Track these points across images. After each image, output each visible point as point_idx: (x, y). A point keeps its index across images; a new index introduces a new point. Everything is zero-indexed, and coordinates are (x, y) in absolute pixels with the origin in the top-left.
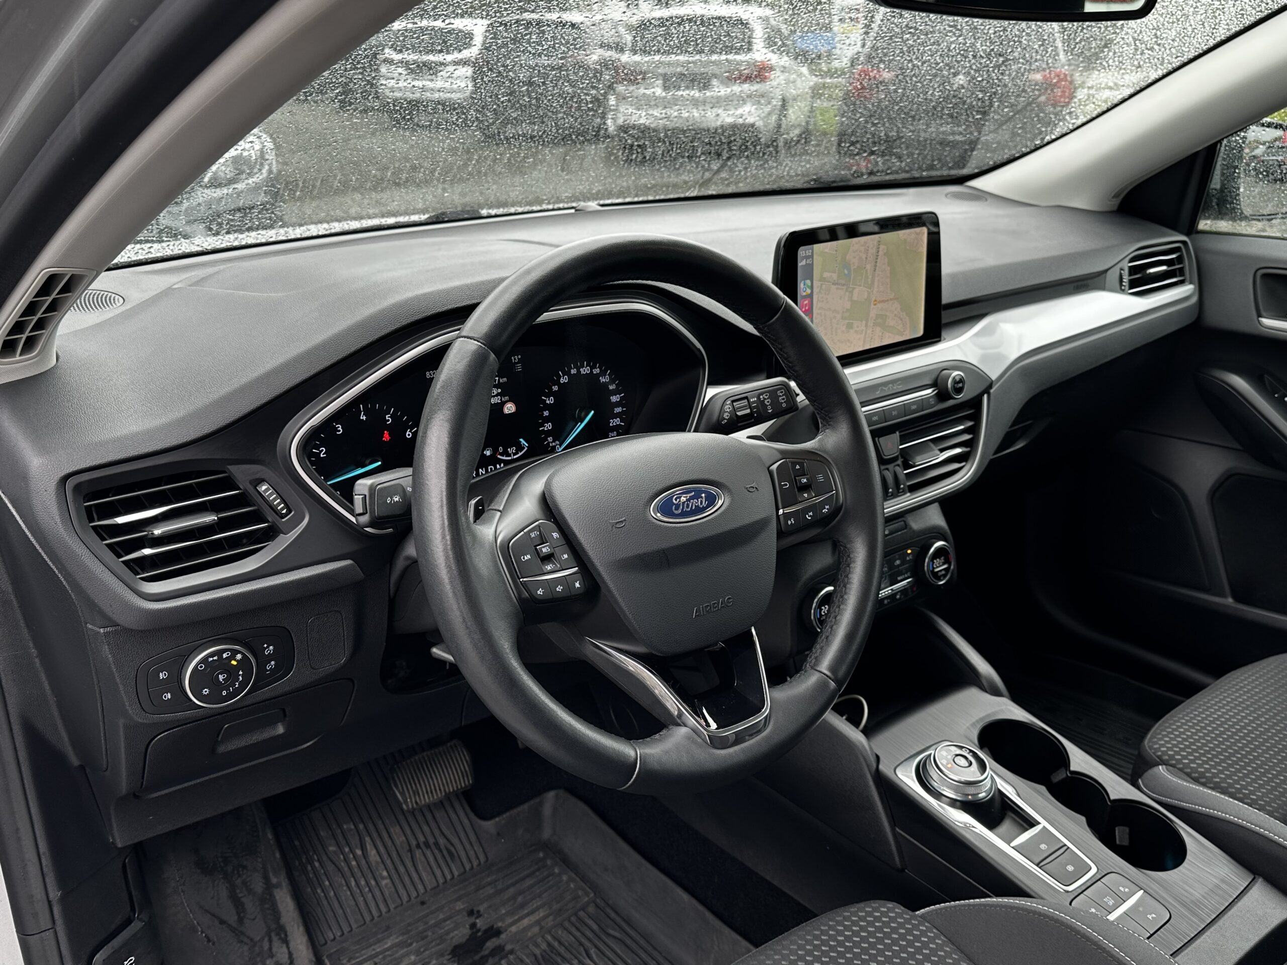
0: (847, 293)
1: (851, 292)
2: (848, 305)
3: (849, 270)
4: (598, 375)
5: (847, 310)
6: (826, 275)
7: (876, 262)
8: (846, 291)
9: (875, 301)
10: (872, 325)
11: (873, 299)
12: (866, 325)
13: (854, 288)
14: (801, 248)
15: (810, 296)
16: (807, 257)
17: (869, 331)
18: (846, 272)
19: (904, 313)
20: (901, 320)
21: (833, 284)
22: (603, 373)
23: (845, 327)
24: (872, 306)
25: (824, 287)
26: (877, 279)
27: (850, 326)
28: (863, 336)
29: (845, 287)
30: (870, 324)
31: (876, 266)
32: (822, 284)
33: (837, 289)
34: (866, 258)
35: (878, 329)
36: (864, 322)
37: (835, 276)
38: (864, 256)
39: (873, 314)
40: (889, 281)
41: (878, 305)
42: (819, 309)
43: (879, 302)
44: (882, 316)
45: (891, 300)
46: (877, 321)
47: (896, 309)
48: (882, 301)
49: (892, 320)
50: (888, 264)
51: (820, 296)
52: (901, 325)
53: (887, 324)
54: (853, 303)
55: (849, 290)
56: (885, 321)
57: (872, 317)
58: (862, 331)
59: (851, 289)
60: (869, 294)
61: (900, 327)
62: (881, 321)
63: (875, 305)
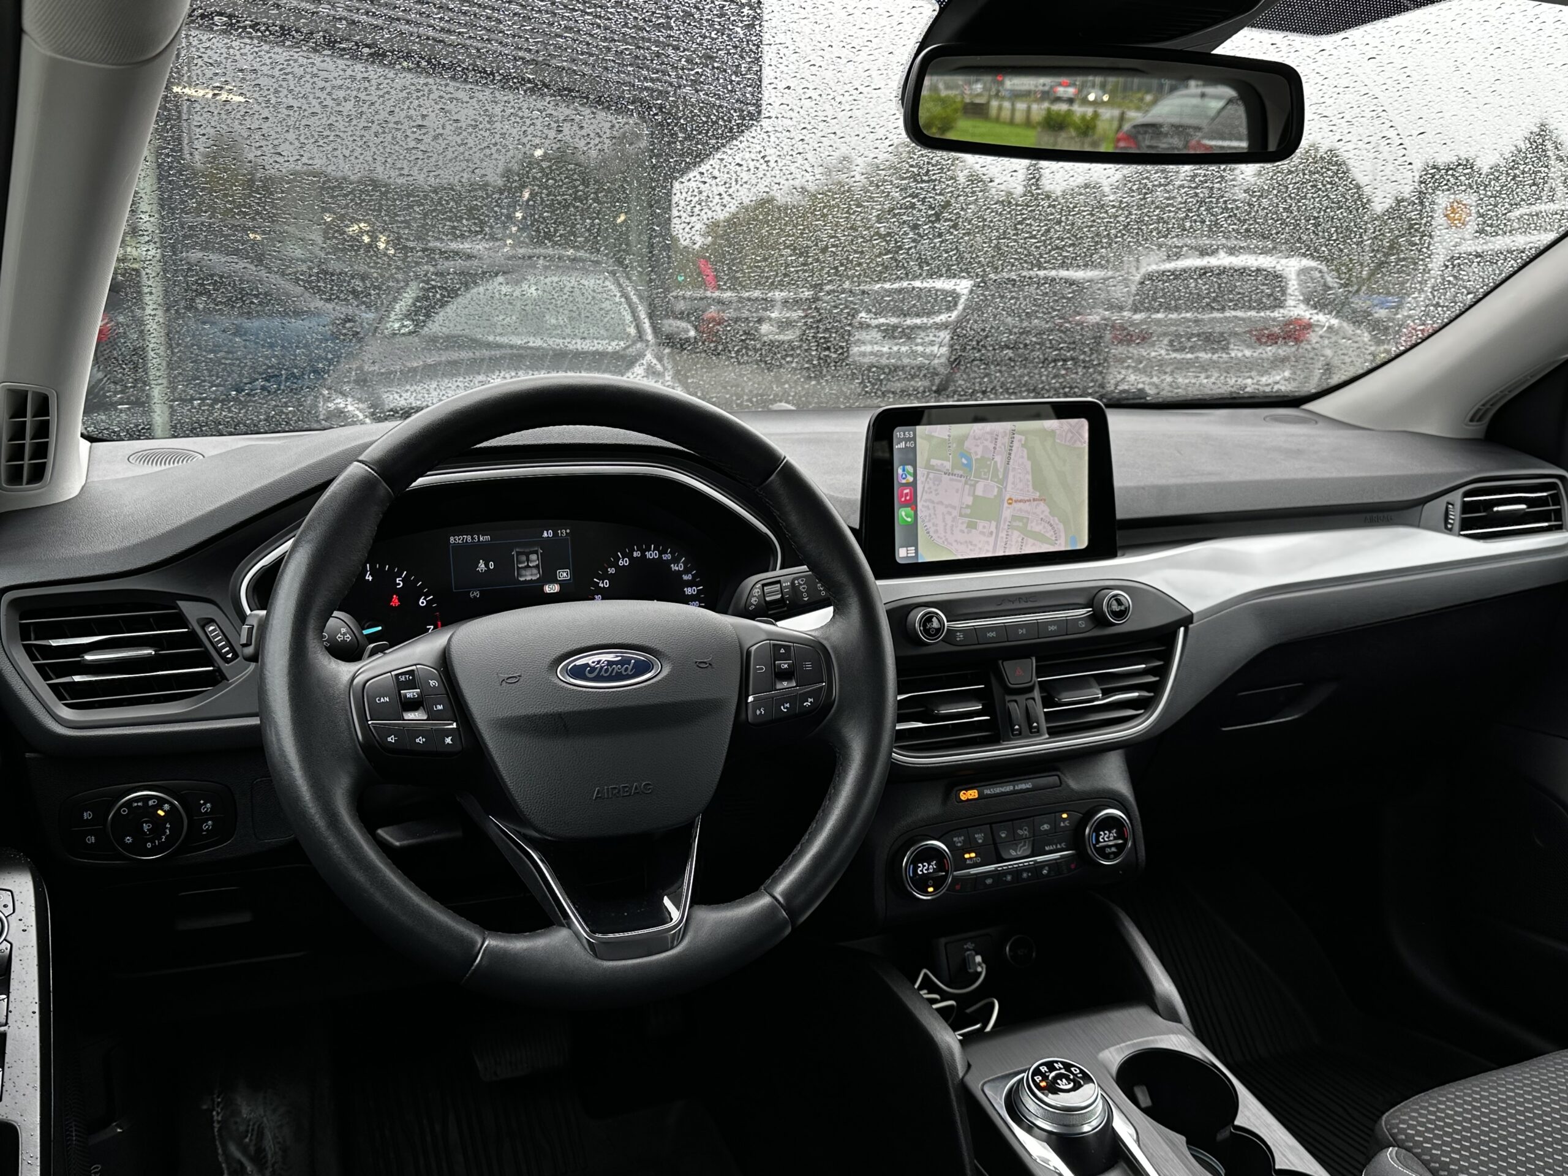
0: (967, 487)
1: (974, 486)
2: (969, 500)
3: (969, 459)
4: (668, 562)
5: (968, 506)
6: (933, 462)
7: (1010, 454)
8: (966, 483)
9: (1010, 499)
10: (1006, 527)
11: (1007, 497)
12: (997, 527)
13: (977, 482)
14: (898, 429)
15: (914, 485)
16: (907, 440)
17: (1003, 534)
18: (964, 461)
19: (1056, 518)
20: (1051, 525)
21: (945, 474)
22: (676, 561)
23: (965, 525)
24: (1006, 505)
25: (931, 475)
26: (1011, 475)
27: (972, 526)
28: (992, 540)
29: (963, 479)
30: (1004, 526)
31: (1009, 458)
32: (928, 474)
33: (951, 480)
34: (995, 448)
35: (1016, 533)
36: (994, 524)
37: (948, 465)
38: (991, 446)
39: (1007, 512)
40: (1029, 477)
41: (1014, 504)
42: (926, 501)
43: (1016, 501)
44: (1021, 519)
45: (1034, 500)
46: (1015, 524)
47: (1043, 512)
48: (1021, 501)
49: (1037, 524)
50: (1029, 458)
51: (927, 486)
52: (1052, 533)
53: (1029, 528)
54: (975, 497)
55: (969, 482)
56: (1026, 525)
57: (1005, 518)
58: (991, 533)
59: (973, 482)
60: (1000, 491)
61: (1050, 534)
62: (1021, 524)
63: (1010, 504)
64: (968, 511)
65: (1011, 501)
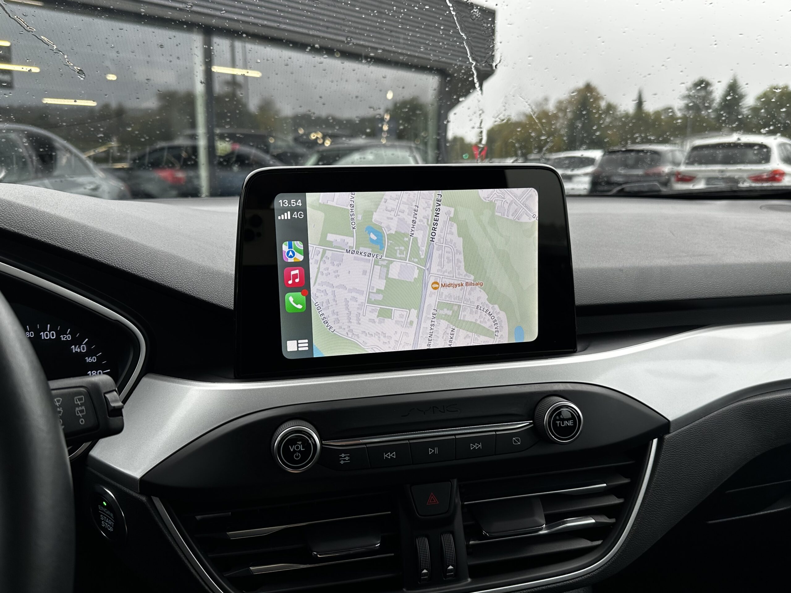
0: (378, 268)
1: (387, 267)
2: (381, 284)
4: (68, 344)
5: (379, 291)
6: (333, 238)
7: (435, 229)
8: (376, 263)
10: (430, 316)
11: (432, 280)
12: (419, 316)
13: (392, 262)
14: (280, 196)
15: (305, 265)
16: (292, 209)
17: (426, 324)
19: (496, 306)
20: (490, 314)
21: (348, 252)
23: (376, 314)
24: (430, 289)
25: (328, 253)
26: (436, 253)
27: (385, 314)
28: (412, 331)
29: (372, 259)
30: (427, 314)
31: (433, 234)
32: (325, 251)
33: (356, 259)
34: (414, 222)
35: (444, 324)
36: (414, 311)
37: (351, 241)
38: (410, 219)
39: (431, 299)
40: (461, 257)
41: (442, 289)
42: (322, 284)
43: (444, 286)
44: (450, 306)
45: (467, 284)
46: (441, 312)
47: (478, 299)
48: (449, 285)
49: (471, 312)
50: (459, 235)
51: (323, 266)
52: (491, 323)
53: (461, 317)
54: (390, 282)
55: (381, 262)
56: (456, 314)
57: (429, 305)
58: (411, 323)
59: (385, 263)
60: (422, 272)
61: (488, 324)
62: (450, 313)
63: (435, 288)
64: (380, 297)
65: (436, 286)
